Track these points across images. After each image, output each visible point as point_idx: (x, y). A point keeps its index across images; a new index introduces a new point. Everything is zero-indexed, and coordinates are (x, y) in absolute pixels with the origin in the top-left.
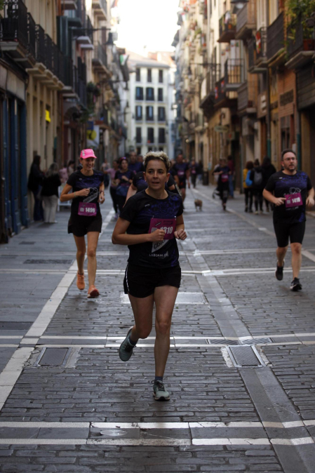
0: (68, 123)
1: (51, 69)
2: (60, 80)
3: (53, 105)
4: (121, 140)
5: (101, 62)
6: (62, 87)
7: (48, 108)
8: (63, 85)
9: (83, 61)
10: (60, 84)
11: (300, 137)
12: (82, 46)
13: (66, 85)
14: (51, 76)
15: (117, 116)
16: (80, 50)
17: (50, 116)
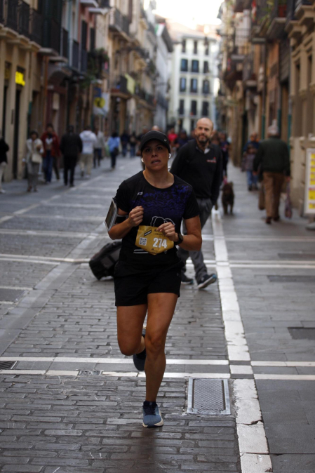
0: (51, 87)
1: (14, 28)
2: (31, 40)
3: (30, 67)
4: (155, 110)
5: (119, 28)
6: (38, 49)
7: (21, 70)
8: (38, 46)
9: (91, 25)
10: (33, 46)
11: (281, 112)
12: (91, 9)
13: (43, 46)
14: (15, 36)
15: (154, 87)
16: (87, 14)
17: (24, 79)
